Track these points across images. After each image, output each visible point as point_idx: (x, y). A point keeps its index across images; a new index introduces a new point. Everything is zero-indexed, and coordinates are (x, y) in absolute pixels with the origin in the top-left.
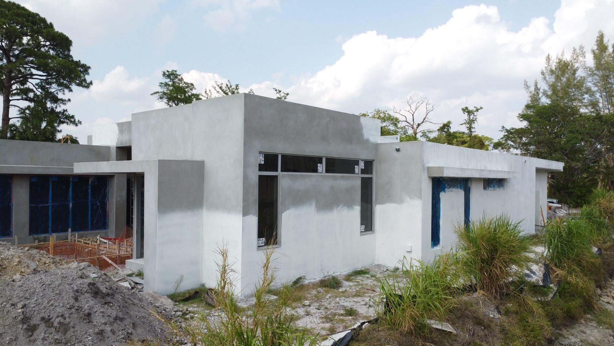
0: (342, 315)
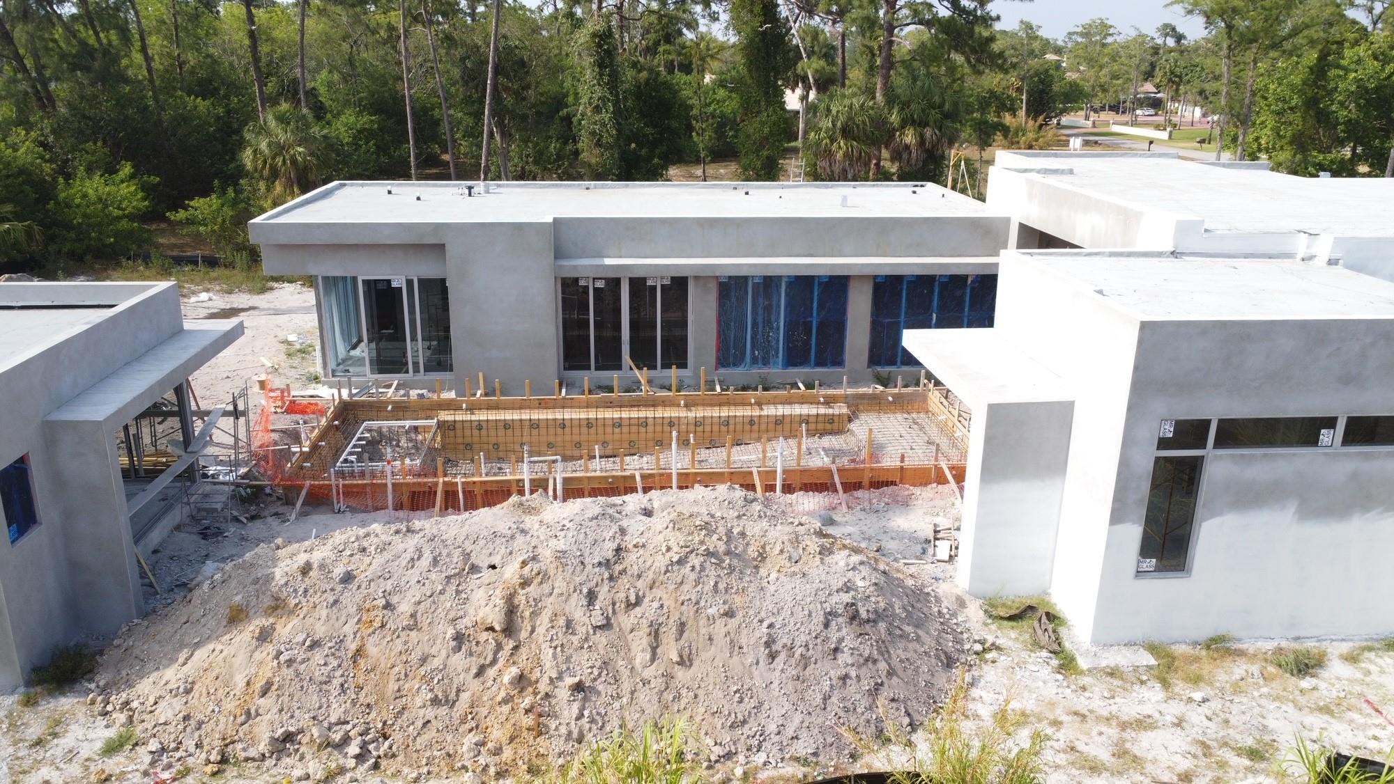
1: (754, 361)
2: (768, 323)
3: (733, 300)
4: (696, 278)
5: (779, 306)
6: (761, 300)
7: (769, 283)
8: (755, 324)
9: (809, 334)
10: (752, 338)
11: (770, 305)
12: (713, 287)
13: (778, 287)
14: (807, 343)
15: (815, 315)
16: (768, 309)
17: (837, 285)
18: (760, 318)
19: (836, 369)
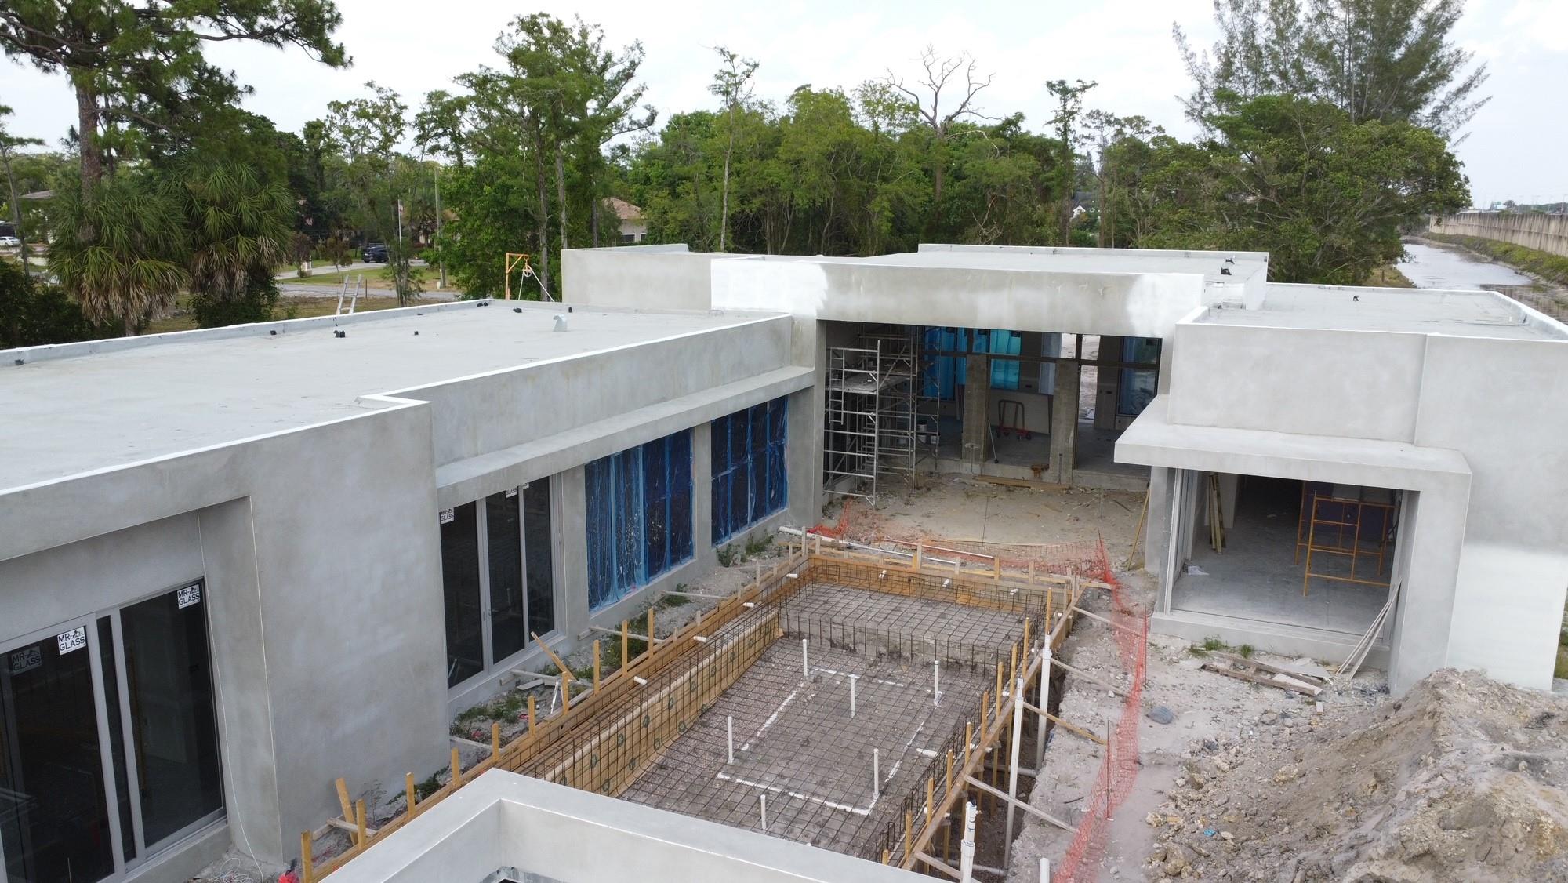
1: (620, 583)
2: (629, 514)
3: (599, 493)
5: (638, 485)
6: (622, 482)
7: (627, 455)
8: (618, 520)
9: (663, 522)
10: (617, 546)
11: (630, 488)
12: (582, 479)
13: (636, 458)
14: (664, 529)
15: (667, 490)
16: (629, 496)
17: (681, 441)
18: (622, 512)
19: (688, 562)
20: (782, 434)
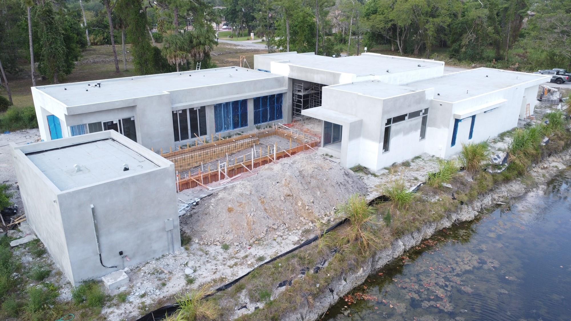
0: (413, 180)
1: (225, 129)
2: (228, 116)
3: (218, 111)
4: (208, 106)
5: (230, 110)
7: (227, 104)
8: (224, 117)
9: (238, 118)
10: (224, 122)
11: (228, 111)
12: (213, 107)
13: (230, 105)
14: (238, 120)
15: (239, 112)
16: (228, 112)
17: (244, 102)
18: (226, 115)
19: (246, 127)
20: (281, 102)
